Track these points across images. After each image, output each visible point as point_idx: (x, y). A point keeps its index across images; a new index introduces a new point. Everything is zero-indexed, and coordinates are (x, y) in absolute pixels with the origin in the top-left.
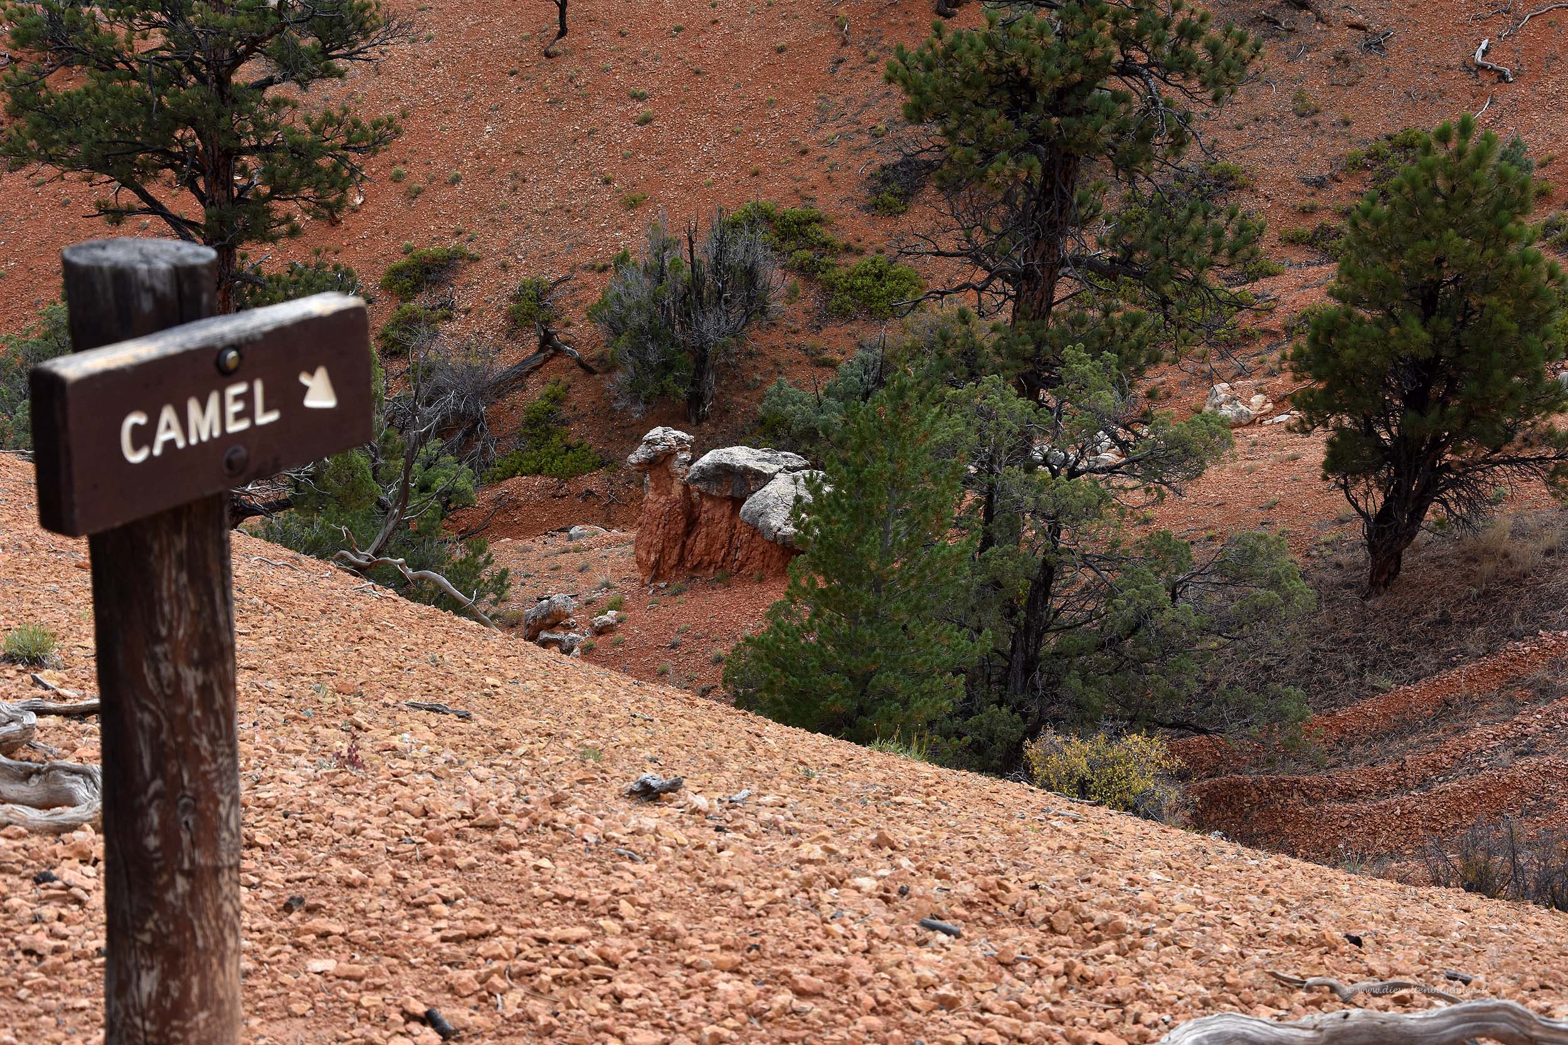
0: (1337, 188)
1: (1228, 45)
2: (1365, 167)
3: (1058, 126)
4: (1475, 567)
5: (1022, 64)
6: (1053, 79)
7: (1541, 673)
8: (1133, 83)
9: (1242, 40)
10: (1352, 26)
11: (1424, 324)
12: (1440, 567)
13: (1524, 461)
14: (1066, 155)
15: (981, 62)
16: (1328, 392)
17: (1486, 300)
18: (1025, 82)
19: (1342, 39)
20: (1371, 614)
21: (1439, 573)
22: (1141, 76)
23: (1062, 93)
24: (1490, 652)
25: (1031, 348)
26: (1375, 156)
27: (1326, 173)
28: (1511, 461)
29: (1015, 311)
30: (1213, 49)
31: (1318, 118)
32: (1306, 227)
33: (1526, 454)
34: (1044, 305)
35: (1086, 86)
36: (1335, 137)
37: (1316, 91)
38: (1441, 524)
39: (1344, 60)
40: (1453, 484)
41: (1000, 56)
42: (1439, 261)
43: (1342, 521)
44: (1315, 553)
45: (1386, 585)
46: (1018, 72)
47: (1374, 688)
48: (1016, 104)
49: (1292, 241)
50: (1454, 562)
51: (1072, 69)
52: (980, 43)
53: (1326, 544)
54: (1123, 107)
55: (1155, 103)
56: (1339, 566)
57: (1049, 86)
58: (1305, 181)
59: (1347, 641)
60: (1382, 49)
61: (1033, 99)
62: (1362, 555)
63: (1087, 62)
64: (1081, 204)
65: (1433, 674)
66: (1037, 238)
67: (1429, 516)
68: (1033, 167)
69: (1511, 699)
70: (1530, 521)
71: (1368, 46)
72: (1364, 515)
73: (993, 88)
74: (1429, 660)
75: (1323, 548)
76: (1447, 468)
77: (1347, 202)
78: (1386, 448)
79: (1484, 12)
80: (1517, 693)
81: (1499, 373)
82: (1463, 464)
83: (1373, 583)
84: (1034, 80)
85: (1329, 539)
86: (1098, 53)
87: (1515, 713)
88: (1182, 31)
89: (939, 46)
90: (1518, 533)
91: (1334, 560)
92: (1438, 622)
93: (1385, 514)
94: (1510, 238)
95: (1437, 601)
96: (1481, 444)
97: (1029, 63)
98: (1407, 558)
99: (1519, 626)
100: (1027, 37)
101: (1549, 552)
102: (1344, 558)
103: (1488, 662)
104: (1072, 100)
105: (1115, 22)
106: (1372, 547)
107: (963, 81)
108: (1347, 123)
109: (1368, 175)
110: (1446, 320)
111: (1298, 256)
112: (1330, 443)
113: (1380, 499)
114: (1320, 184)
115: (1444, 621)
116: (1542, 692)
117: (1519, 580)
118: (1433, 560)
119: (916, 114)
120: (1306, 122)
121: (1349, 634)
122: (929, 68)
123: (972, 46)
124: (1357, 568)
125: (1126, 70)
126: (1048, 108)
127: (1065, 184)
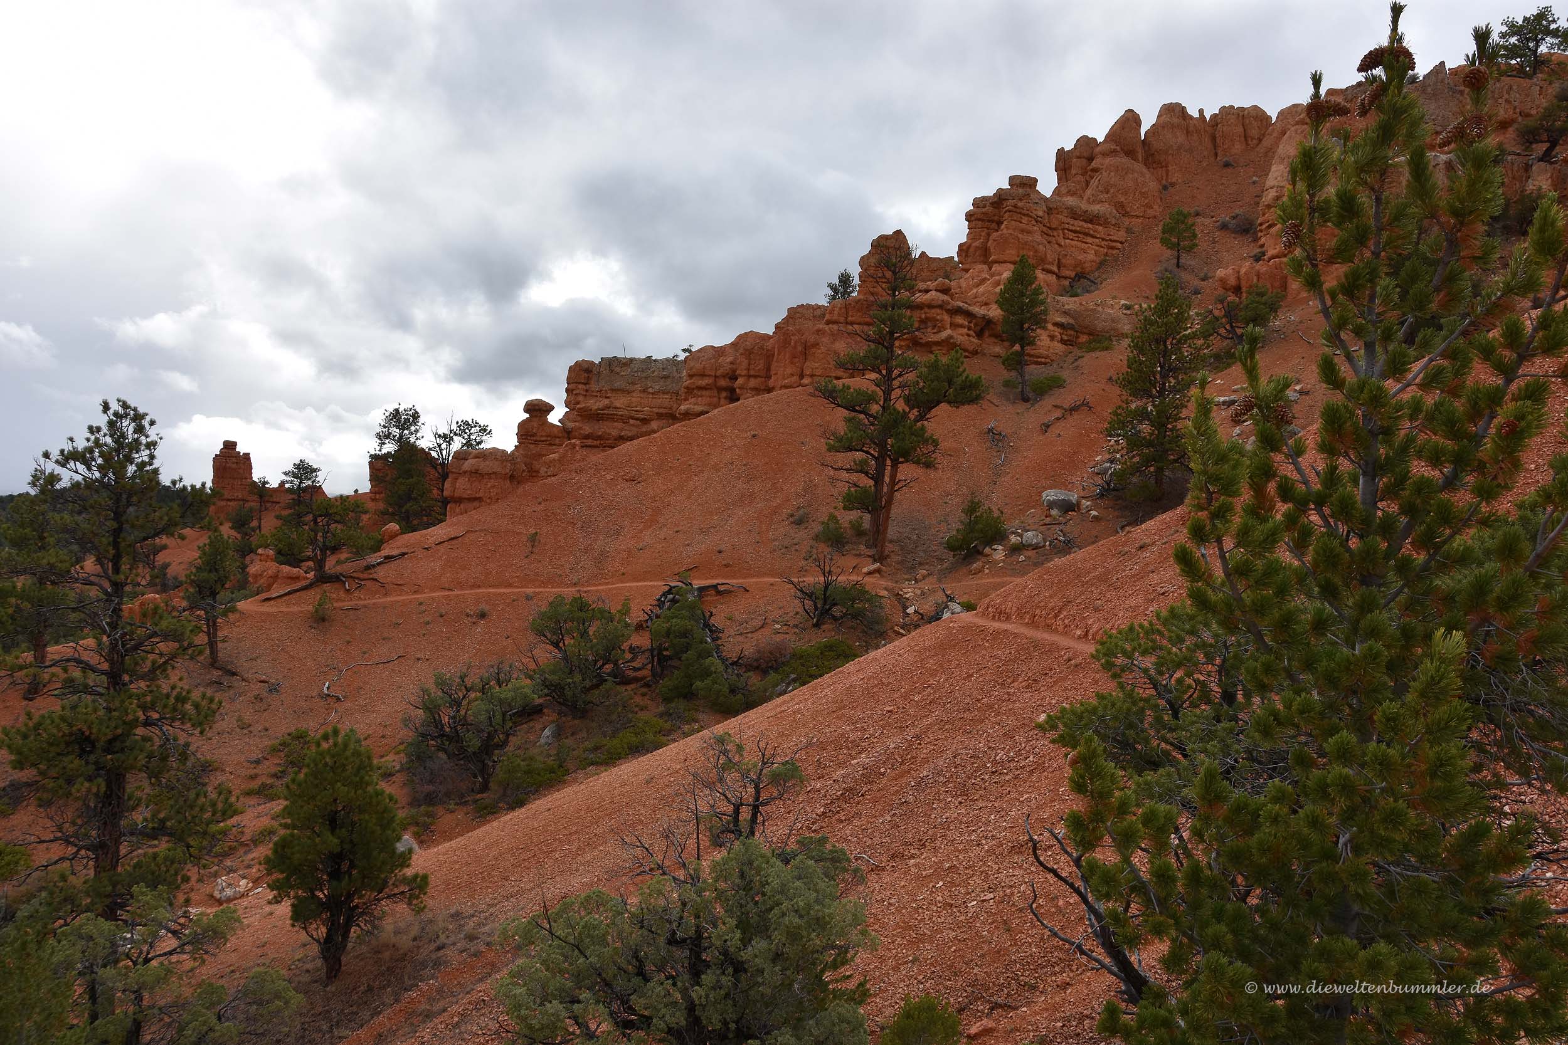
0: (267, 763)
1: (204, 703)
2: (280, 751)
3: (112, 760)
4: (380, 956)
5: (85, 729)
6: (106, 734)
7: (424, 1006)
8: (153, 730)
9: (211, 700)
10: (261, 682)
11: (333, 833)
12: (362, 959)
13: (395, 895)
14: (117, 775)
15: (59, 731)
16: (288, 879)
17: (362, 817)
18: (88, 739)
19: (257, 689)
20: (330, 995)
21: (362, 963)
22: (157, 726)
23: (110, 742)
24: (397, 1001)
25: (109, 888)
26: (283, 744)
27: (260, 756)
28: (388, 897)
29: (96, 868)
30: (197, 706)
31: (251, 729)
32: (255, 785)
33: (396, 891)
34: (114, 860)
35: (127, 734)
36: (261, 737)
37: (248, 715)
38: (358, 937)
39: (259, 698)
40: (362, 914)
41: (70, 725)
42: (335, 800)
43: (305, 945)
44: (293, 967)
45: (335, 977)
46: (83, 733)
47: (340, 1037)
48: (83, 751)
49: (248, 794)
50: (369, 955)
51: (116, 728)
52: (57, 721)
53: (299, 960)
54: (148, 744)
55: (168, 740)
56: (308, 971)
57: (104, 739)
58: (249, 761)
59: (320, 1014)
60: (278, 691)
61: (94, 746)
62: (319, 963)
63: (125, 723)
64: (129, 799)
65: (370, 1021)
66: (105, 823)
67: (352, 934)
68: (100, 784)
69: (412, 1024)
70: (402, 925)
71: (271, 690)
72: (318, 941)
73: (68, 744)
74: (366, 1014)
75: (297, 963)
76: (357, 907)
77: (274, 770)
78: (324, 903)
79: (323, 669)
80: (415, 1020)
81: (375, 853)
82: (365, 904)
83: (329, 977)
84: (93, 736)
85: (300, 957)
86: (131, 717)
87: (416, 1032)
88: (177, 699)
89: (31, 724)
90: (397, 932)
91: (305, 968)
92: (367, 991)
93: (329, 939)
94: (368, 784)
95: (364, 979)
96: (372, 890)
97: (90, 728)
98: (344, 959)
99: (408, 982)
100: (86, 714)
101: (415, 939)
102: (309, 966)
103: (397, 1007)
104: (118, 744)
105: (139, 699)
106: (324, 957)
107: (48, 743)
108: (267, 730)
109: (282, 754)
110: (344, 830)
111: (252, 801)
112: (293, 905)
113: (324, 930)
114: (258, 762)
115: (370, 989)
116: (427, 1016)
117: (403, 958)
118: (357, 957)
119: (19, 765)
120: (245, 731)
121: (321, 1009)
122: (25, 737)
123: (53, 722)
124: (318, 970)
125: (148, 723)
126: (104, 751)
127: (119, 790)
